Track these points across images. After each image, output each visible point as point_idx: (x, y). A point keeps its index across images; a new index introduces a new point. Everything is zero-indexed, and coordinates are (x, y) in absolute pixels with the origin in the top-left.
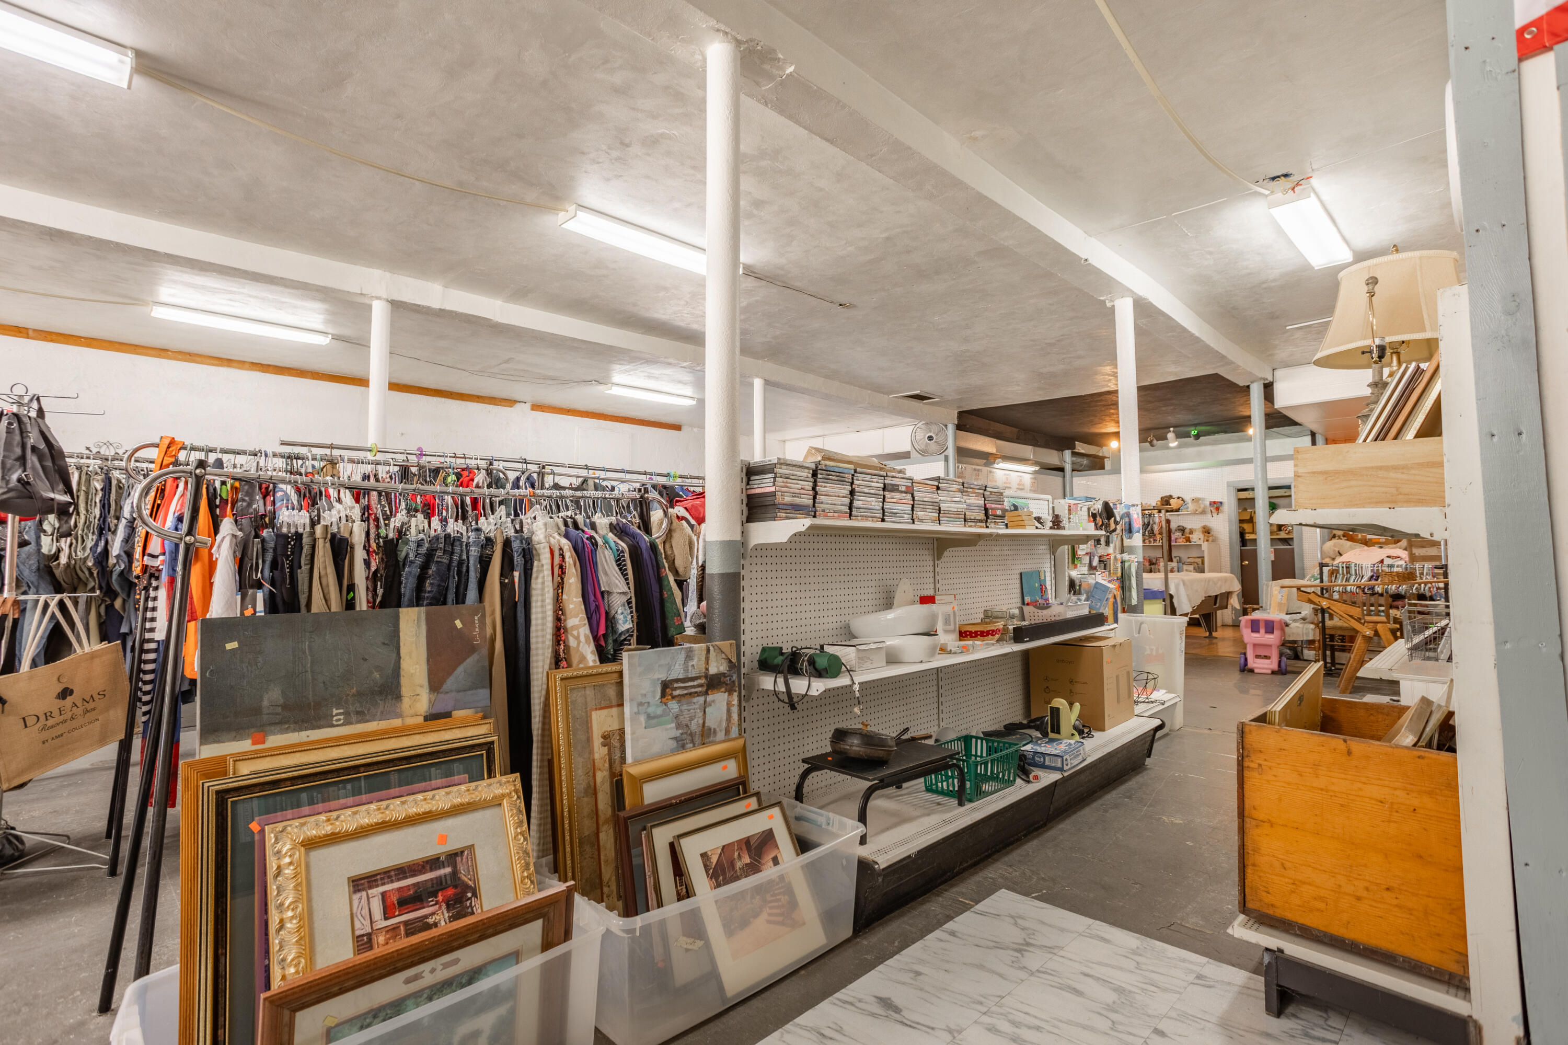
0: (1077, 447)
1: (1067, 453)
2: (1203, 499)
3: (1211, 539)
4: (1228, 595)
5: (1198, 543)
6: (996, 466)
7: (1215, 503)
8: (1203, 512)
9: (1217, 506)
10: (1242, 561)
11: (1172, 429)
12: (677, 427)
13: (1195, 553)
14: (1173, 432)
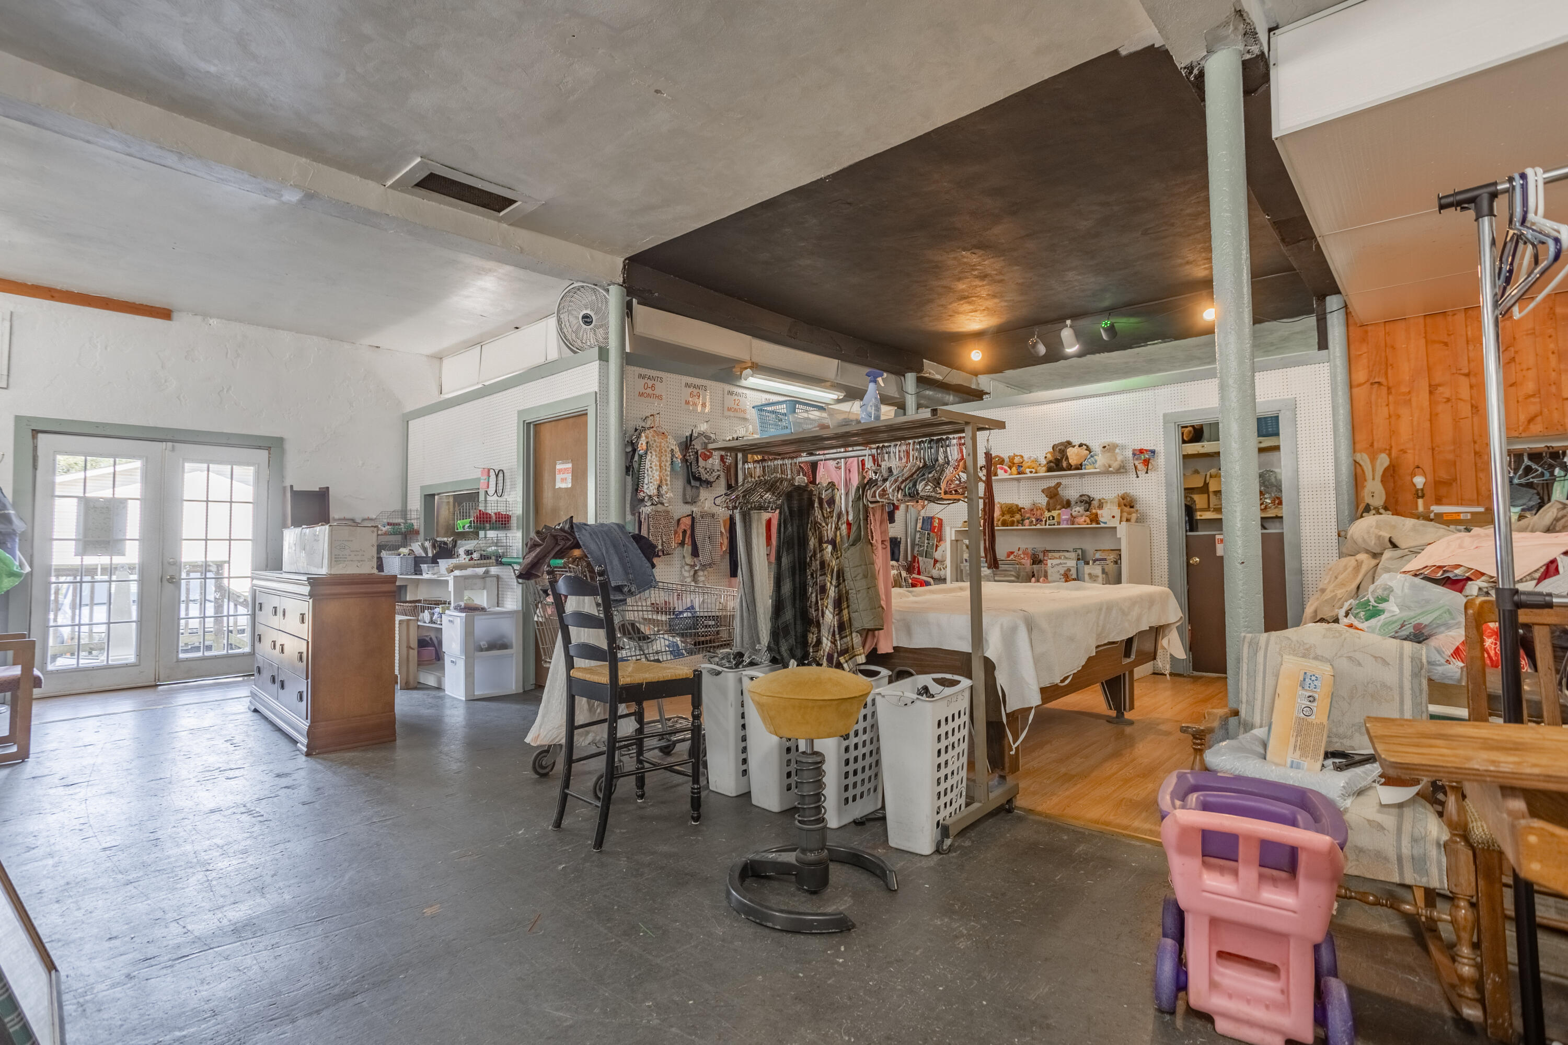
0: (925, 369)
1: (910, 379)
2: (1123, 447)
3: (1134, 516)
4: (1157, 632)
5: (1111, 524)
6: (744, 383)
7: (1141, 451)
8: (1121, 470)
9: (1145, 458)
10: (1189, 556)
11: (1068, 322)
12: (165, 314)
13: (1107, 544)
14: (1071, 327)
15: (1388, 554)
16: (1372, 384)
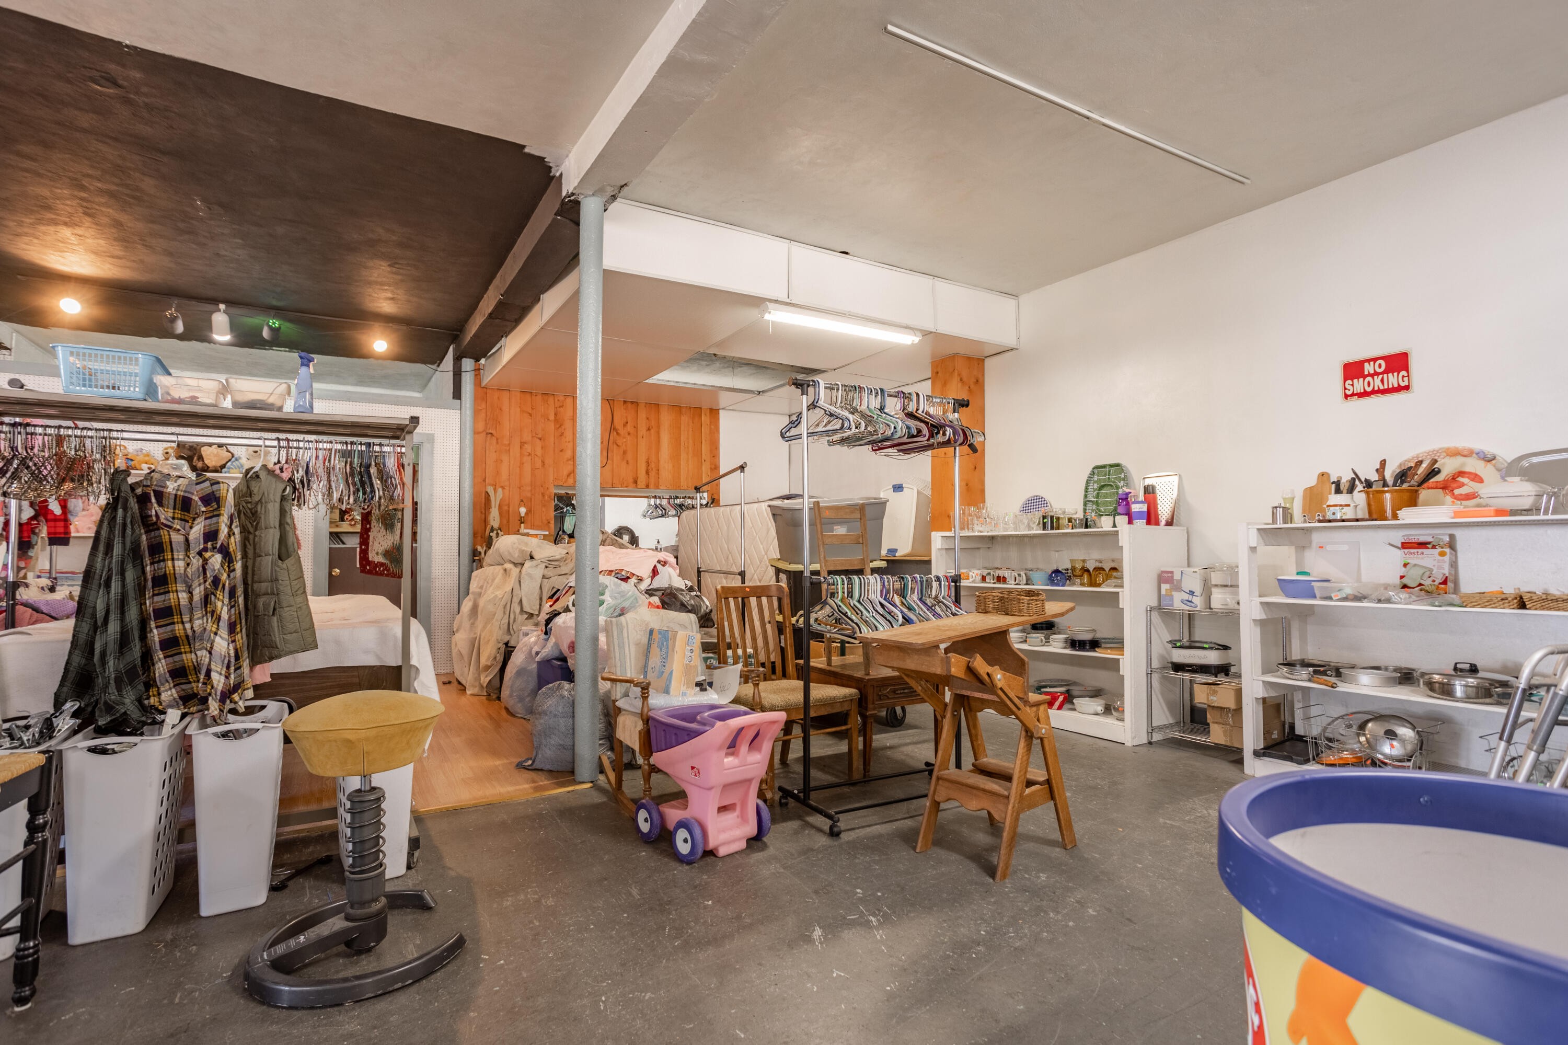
10: (331, 568)
11: (224, 307)
14: (224, 312)
15: (528, 564)
16: (487, 434)
